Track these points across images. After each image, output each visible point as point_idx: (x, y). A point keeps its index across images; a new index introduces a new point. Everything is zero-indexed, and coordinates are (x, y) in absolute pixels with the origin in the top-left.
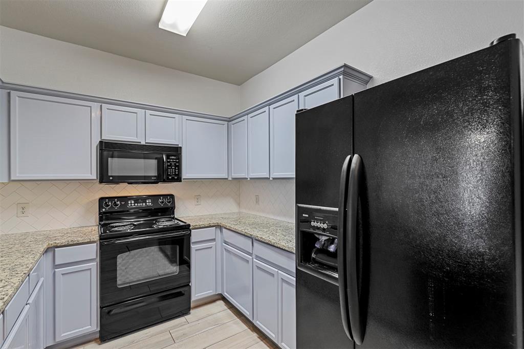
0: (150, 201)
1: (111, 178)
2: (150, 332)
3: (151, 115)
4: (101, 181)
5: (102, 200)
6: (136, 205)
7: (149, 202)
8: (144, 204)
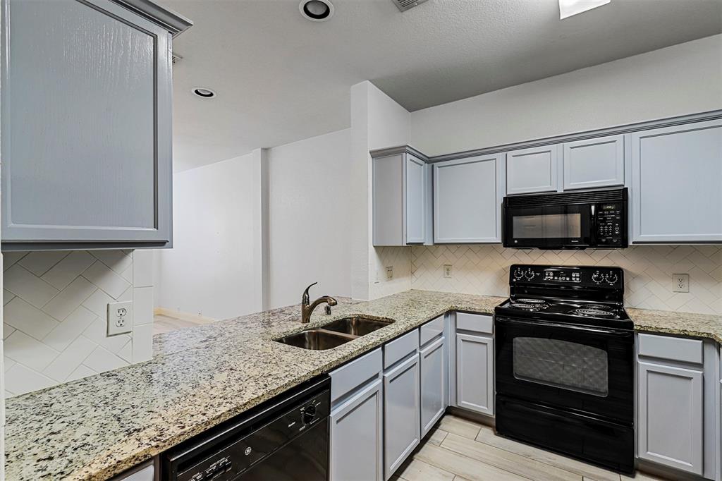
0: (578, 275)
1: (516, 242)
2: (555, 459)
3: (571, 148)
4: (505, 246)
5: (514, 268)
6: (556, 278)
7: (576, 277)
8: (568, 279)
